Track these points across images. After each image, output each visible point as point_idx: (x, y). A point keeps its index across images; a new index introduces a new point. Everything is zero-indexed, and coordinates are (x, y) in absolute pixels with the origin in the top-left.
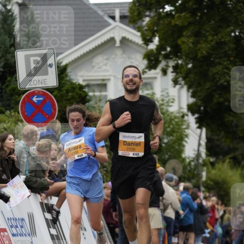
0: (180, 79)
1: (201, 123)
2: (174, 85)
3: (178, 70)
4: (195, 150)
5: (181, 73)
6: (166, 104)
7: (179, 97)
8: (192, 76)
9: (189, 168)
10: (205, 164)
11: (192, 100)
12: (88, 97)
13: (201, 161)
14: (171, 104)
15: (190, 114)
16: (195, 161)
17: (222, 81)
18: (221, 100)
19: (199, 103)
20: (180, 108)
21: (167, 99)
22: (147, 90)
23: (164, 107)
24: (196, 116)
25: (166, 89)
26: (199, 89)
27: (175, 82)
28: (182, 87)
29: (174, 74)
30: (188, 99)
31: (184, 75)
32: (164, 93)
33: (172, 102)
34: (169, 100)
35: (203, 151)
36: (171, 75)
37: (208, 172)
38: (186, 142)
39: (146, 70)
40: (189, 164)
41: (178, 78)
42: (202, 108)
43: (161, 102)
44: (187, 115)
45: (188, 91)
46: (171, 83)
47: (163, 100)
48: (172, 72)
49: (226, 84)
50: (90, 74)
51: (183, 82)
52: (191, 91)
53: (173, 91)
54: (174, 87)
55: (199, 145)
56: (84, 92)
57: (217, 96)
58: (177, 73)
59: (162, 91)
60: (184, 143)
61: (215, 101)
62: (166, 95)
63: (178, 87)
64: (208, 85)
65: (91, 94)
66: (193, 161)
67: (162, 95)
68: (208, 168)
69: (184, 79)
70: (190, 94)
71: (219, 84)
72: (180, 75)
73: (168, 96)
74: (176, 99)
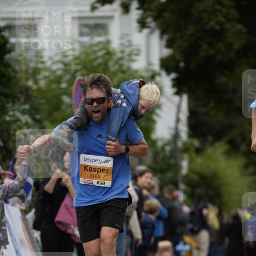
0: (149, 20)
1: (180, 86)
2: (139, 29)
3: (146, 6)
4: (170, 128)
5: (151, 10)
6: (127, 58)
7: (148, 47)
8: (167, 15)
9: (161, 154)
10: (186, 149)
11: (167, 52)
12: (8, 46)
13: (180, 144)
14: (134, 57)
15: (163, 73)
16: (172, 145)
17: (212, 23)
18: (212, 52)
19: (179, 57)
20: (149, 64)
21: (128, 50)
22: (99, 35)
23: (124, 62)
24: (173, 75)
25: (127, 35)
26: (178, 35)
27: (142, 24)
28: (152, 32)
29: (140, 12)
30: (161, 51)
31: (154, 14)
32: (124, 41)
33: (137, 55)
34: (132, 51)
35: (184, 130)
36: (135, 13)
37: (191, 162)
38: (158, 115)
39: (98, 5)
40: (163, 148)
41: (146, 18)
42: (182, 64)
43: (119, 55)
44: (159, 75)
45: (161, 38)
46: (135, 25)
47: (122, 52)
48: (138, 9)
49: (217, 27)
50: (11, 9)
51: (153, 24)
52: (166, 37)
53: (139, 38)
54: (140, 31)
55: (178, 120)
56: (3, 37)
57: (205, 47)
58: (145, 10)
59: (122, 38)
60: (155, 117)
61: (203, 54)
62: (127, 44)
63: (146, 31)
64: (191, 29)
65: (13, 40)
66: (168, 144)
67: (122, 44)
68: (190, 156)
69: (156, 19)
70: (164, 42)
71: (207, 27)
72: (149, 13)
73: (130, 45)
74: (143, 49)
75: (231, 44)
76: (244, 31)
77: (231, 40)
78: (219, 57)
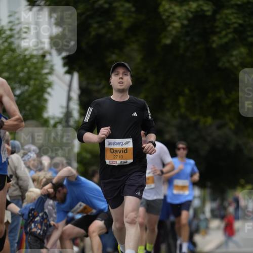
75: (120, 23)
76: (133, 9)
77: (120, 19)
78: (109, 35)
